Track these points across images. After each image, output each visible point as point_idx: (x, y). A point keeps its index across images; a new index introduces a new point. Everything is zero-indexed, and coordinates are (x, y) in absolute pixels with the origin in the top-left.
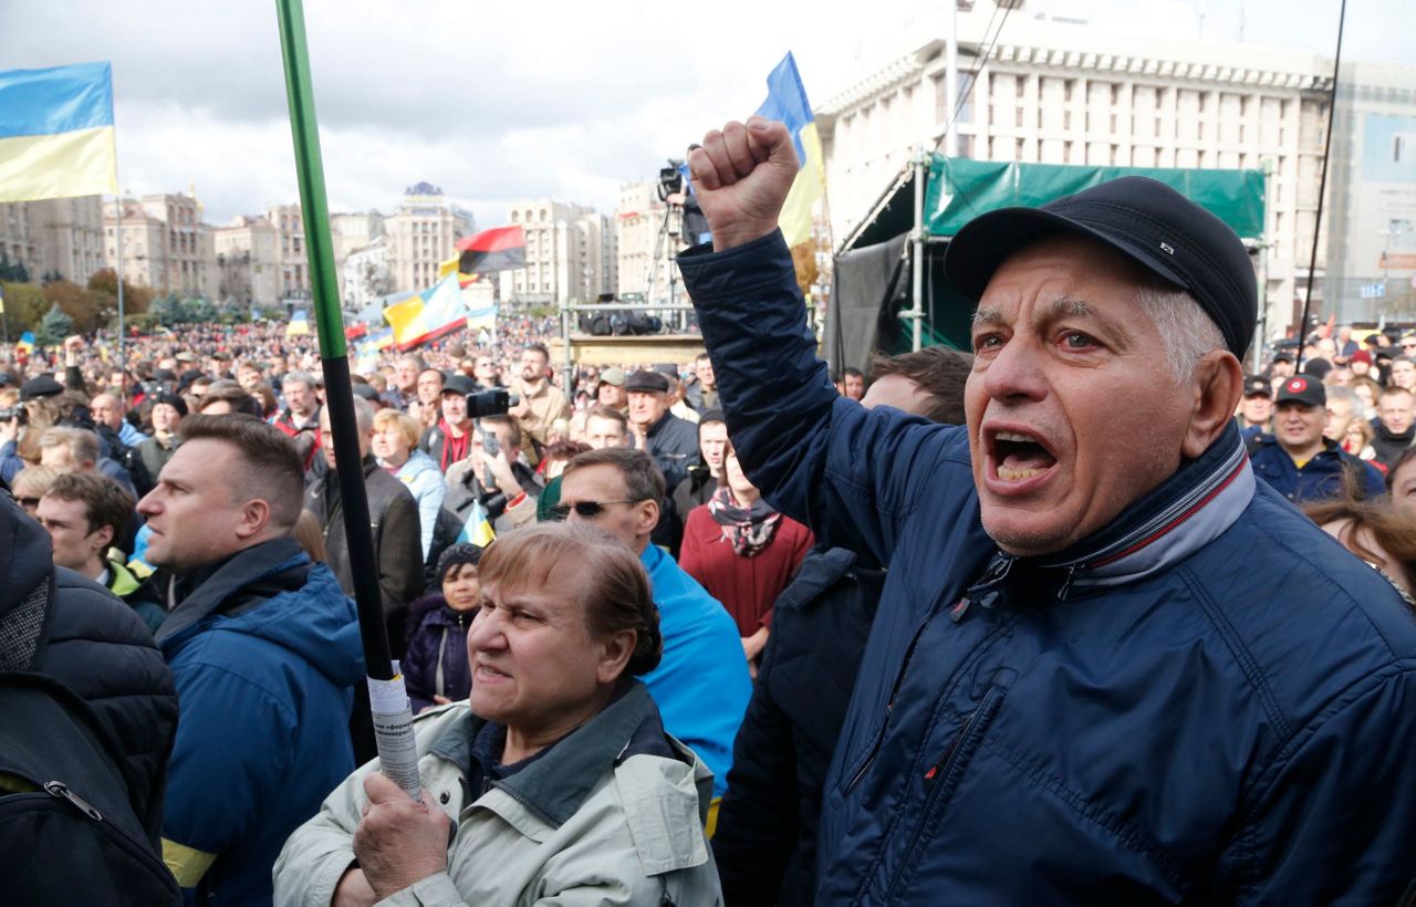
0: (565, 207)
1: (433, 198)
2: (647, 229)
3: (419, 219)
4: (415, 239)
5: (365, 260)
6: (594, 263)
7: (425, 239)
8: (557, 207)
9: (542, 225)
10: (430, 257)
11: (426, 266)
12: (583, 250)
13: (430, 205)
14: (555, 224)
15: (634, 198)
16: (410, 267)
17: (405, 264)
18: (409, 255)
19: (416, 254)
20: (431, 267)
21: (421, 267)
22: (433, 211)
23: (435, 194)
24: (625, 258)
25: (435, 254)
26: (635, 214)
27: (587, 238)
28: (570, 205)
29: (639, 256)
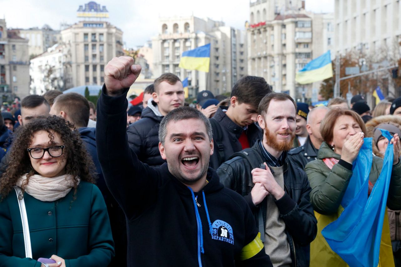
0: (203, 20)
1: (100, 14)
2: (273, 35)
3: (89, 31)
4: (86, 46)
5: (44, 64)
6: (225, 64)
7: (94, 46)
8: (197, 20)
9: (186, 35)
10: (97, 61)
11: (95, 67)
12: (217, 55)
13: (98, 20)
14: (196, 34)
15: (261, 12)
16: (83, 67)
17: (78, 65)
18: (81, 59)
19: (86, 58)
20: (98, 68)
21: (91, 68)
22: (100, 24)
23: (101, 11)
24: (254, 59)
25: (102, 58)
26: (263, 24)
27: (220, 45)
28: (206, 20)
29: (265, 57)
